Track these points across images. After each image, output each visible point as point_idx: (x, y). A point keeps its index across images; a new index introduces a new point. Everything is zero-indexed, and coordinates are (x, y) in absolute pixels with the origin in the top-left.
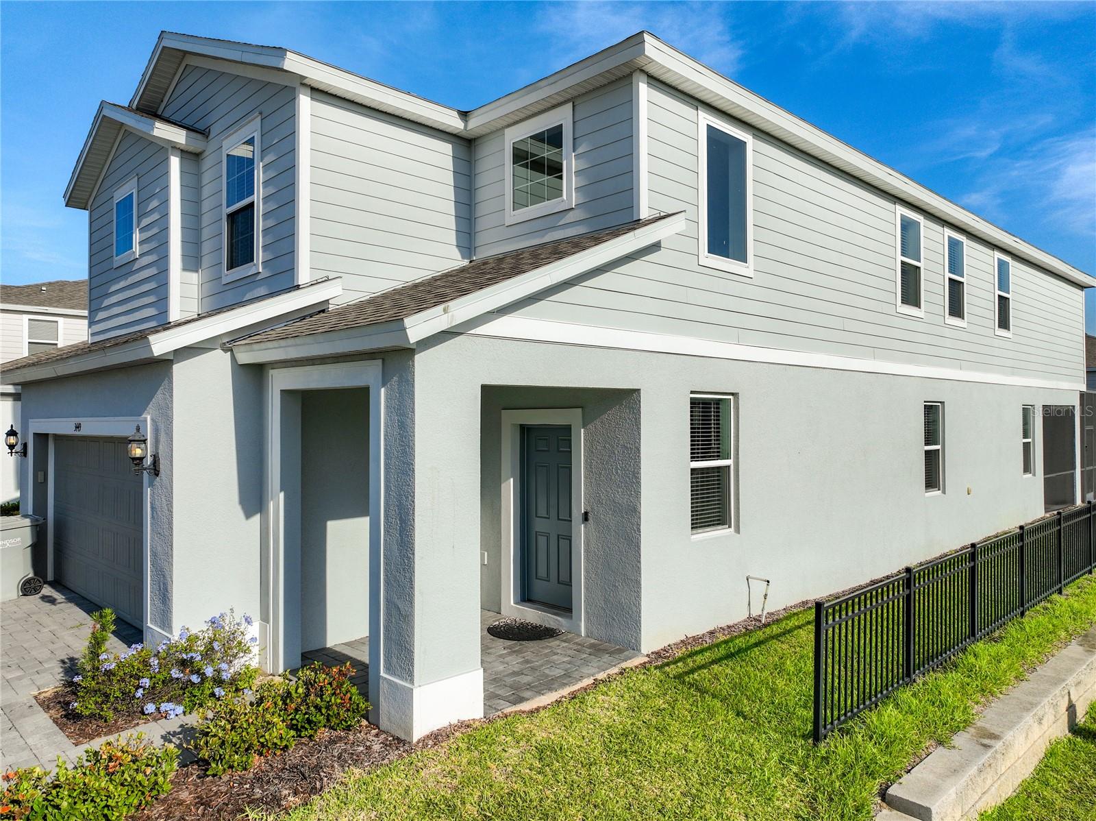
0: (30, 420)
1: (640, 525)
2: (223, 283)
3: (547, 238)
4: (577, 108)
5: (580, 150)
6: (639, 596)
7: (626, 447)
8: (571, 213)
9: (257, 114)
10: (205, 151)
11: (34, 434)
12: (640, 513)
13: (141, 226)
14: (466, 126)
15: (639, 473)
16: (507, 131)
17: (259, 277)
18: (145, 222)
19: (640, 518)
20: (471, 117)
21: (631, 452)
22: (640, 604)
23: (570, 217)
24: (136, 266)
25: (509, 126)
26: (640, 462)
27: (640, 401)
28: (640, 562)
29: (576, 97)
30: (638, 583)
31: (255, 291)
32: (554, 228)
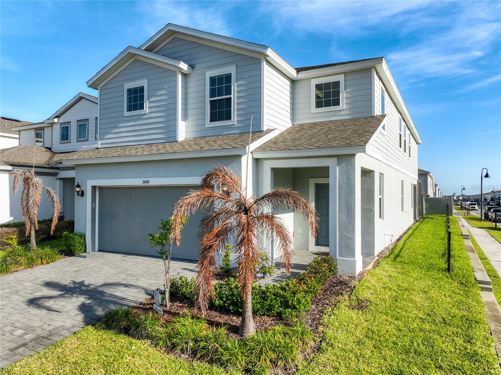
0: (88, 180)
1: (374, 215)
2: (206, 127)
3: (332, 119)
4: (346, 76)
5: (347, 90)
6: (374, 238)
7: (368, 190)
8: (343, 111)
9: (235, 65)
10: (190, 74)
11: (92, 186)
12: (374, 211)
13: (149, 101)
14: (297, 76)
15: (374, 198)
16: (312, 80)
17: (234, 126)
18: (153, 99)
19: (374, 212)
20: (300, 73)
21: (370, 191)
22: (374, 240)
23: (343, 113)
24: (146, 117)
25: (313, 78)
26: (374, 194)
27: (374, 175)
28: (374, 227)
29: (346, 72)
30: (374, 234)
31: (231, 131)
32: (335, 116)
